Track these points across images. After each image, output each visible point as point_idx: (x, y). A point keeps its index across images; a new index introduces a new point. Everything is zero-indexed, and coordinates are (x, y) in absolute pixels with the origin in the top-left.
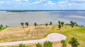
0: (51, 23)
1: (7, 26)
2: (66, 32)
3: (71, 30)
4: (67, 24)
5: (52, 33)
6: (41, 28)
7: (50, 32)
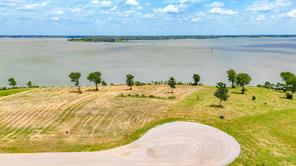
0: (197, 78)
1: (30, 84)
2: (247, 119)
3: (277, 114)
4: (267, 85)
5: (178, 119)
6: (143, 96)
7: (170, 116)
